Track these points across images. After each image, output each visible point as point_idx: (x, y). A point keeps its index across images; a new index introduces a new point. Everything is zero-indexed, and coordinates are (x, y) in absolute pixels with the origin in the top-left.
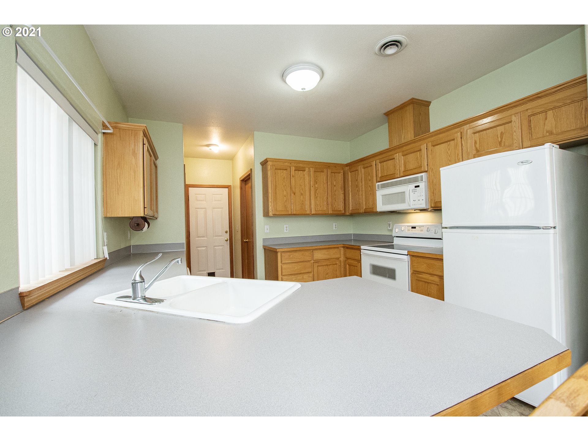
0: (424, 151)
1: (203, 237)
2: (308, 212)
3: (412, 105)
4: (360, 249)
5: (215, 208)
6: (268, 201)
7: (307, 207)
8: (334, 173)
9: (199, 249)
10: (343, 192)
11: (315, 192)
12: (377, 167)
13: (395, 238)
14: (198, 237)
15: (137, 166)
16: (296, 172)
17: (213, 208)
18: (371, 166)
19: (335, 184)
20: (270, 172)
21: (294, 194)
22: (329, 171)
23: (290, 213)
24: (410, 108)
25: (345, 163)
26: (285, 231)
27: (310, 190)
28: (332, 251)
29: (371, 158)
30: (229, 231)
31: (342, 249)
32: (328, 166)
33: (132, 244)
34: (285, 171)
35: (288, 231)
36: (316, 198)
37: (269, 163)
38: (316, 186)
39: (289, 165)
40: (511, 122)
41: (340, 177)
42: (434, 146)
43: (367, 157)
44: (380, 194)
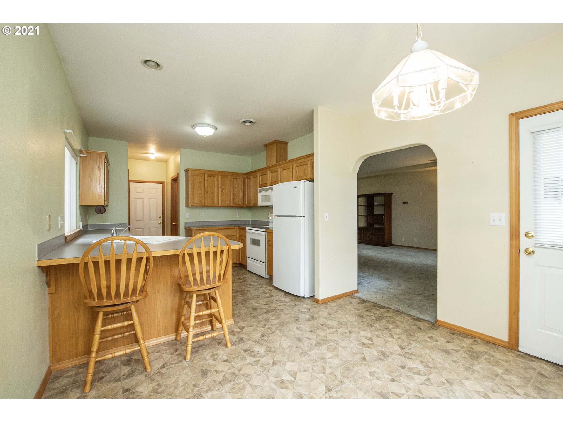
0: (279, 172)
1: (141, 221)
2: (216, 205)
3: (276, 144)
4: (246, 229)
5: (151, 199)
6: (188, 197)
7: (216, 202)
8: (237, 179)
9: (137, 230)
10: (242, 192)
11: (222, 192)
12: (260, 179)
13: (270, 223)
14: (137, 221)
15: (101, 176)
16: (209, 178)
17: (150, 199)
18: (257, 177)
19: (236, 186)
20: (190, 177)
21: (207, 192)
22: (233, 178)
23: (203, 205)
24: (275, 146)
25: (244, 172)
26: (201, 217)
27: (218, 190)
28: (230, 231)
29: (257, 171)
30: (162, 217)
31: (238, 229)
32: (233, 174)
33: (89, 224)
34: (200, 177)
35: (203, 217)
36: (222, 195)
37: (190, 172)
38: (223, 187)
39: (204, 173)
40: (307, 164)
41: (240, 182)
42: (283, 170)
43: (255, 170)
44: (260, 195)
